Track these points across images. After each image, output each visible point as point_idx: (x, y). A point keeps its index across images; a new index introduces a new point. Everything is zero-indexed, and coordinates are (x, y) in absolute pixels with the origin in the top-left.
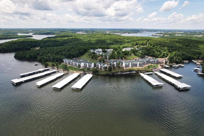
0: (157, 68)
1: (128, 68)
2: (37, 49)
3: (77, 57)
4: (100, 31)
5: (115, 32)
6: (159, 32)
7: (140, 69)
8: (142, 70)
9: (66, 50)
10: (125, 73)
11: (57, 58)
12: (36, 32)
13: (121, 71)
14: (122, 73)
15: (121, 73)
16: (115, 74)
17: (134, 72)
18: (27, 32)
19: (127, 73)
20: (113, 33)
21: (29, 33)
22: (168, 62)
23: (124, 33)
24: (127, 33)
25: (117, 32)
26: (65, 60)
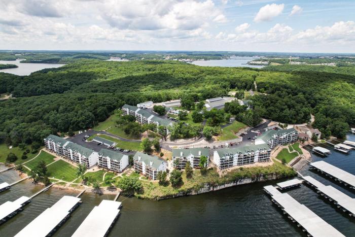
0: (300, 158)
1: (230, 169)
2: (7, 97)
3: (87, 128)
4: (152, 57)
5: (182, 58)
6: (257, 57)
7: (263, 172)
8: (269, 172)
9: (61, 108)
10: (223, 187)
11: (29, 134)
12: (29, 57)
13: (209, 184)
14: (211, 189)
15: (209, 188)
16: (193, 193)
17: (248, 181)
18: (13, 57)
19: (227, 186)
20: (176, 60)
21: (15, 60)
22: (319, 136)
23: (197, 59)
24: (203, 60)
25: (184, 58)
26: (49, 141)
